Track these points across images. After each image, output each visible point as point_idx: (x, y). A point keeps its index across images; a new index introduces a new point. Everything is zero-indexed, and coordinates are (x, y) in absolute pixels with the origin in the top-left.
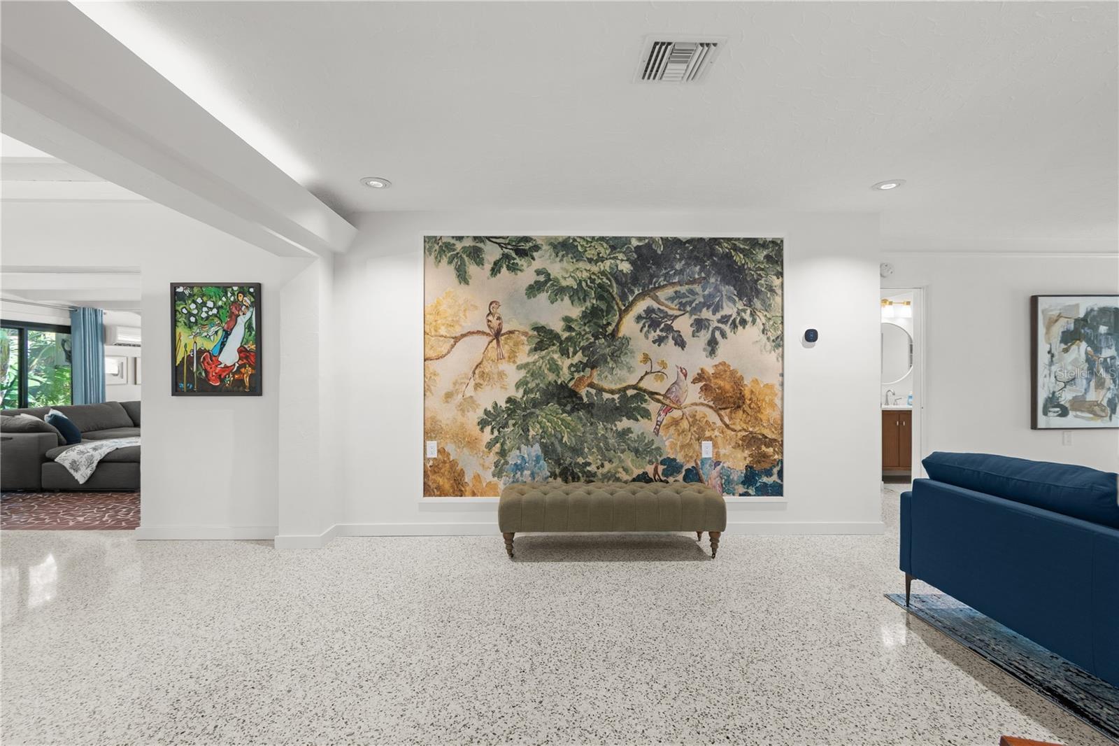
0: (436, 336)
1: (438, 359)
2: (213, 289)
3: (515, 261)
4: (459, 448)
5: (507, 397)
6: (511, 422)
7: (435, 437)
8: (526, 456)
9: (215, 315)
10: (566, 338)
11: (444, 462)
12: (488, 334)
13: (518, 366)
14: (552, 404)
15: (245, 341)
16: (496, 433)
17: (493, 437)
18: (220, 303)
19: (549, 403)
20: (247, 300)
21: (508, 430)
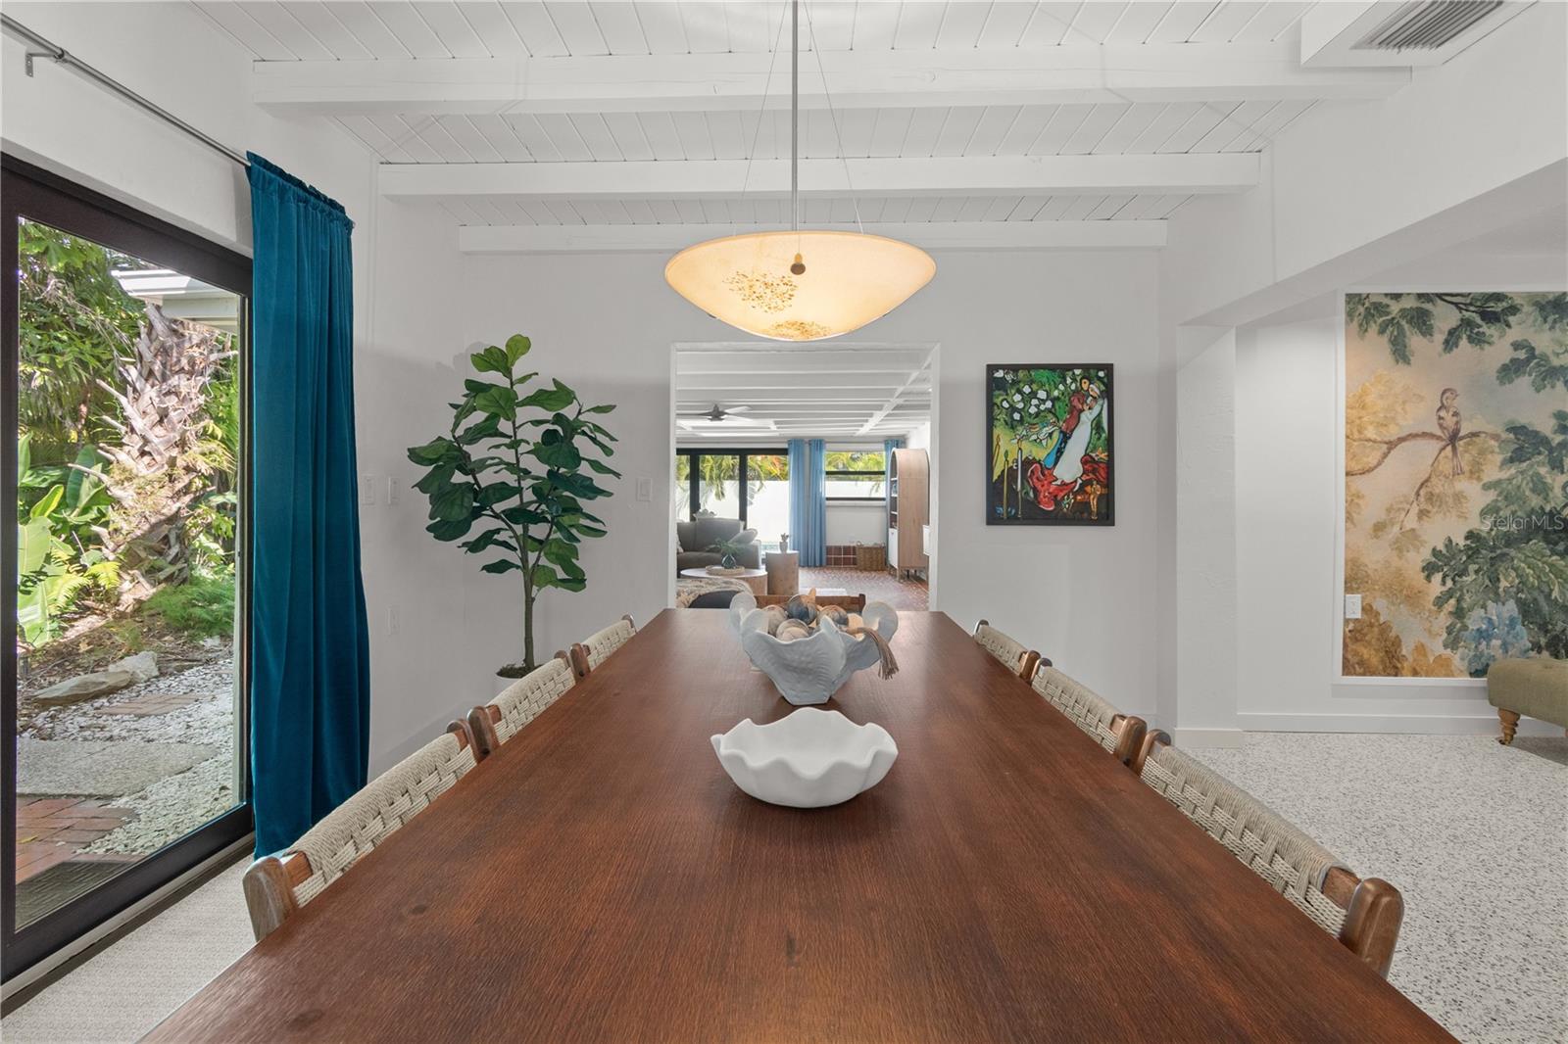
0: (1360, 440)
1: (1364, 473)
2: (1046, 373)
3: (1481, 330)
4: (1393, 604)
5: (1467, 530)
6: (1472, 567)
7: (1358, 589)
8: (1494, 618)
9: (1049, 411)
10: (1559, 444)
11: (1371, 625)
12: (1439, 438)
13: (1484, 485)
14: (1534, 541)
15: (1091, 447)
16: (1449, 583)
17: (1445, 589)
18: (1056, 393)
19: (1531, 540)
20: (1095, 389)
21: (1467, 579)
